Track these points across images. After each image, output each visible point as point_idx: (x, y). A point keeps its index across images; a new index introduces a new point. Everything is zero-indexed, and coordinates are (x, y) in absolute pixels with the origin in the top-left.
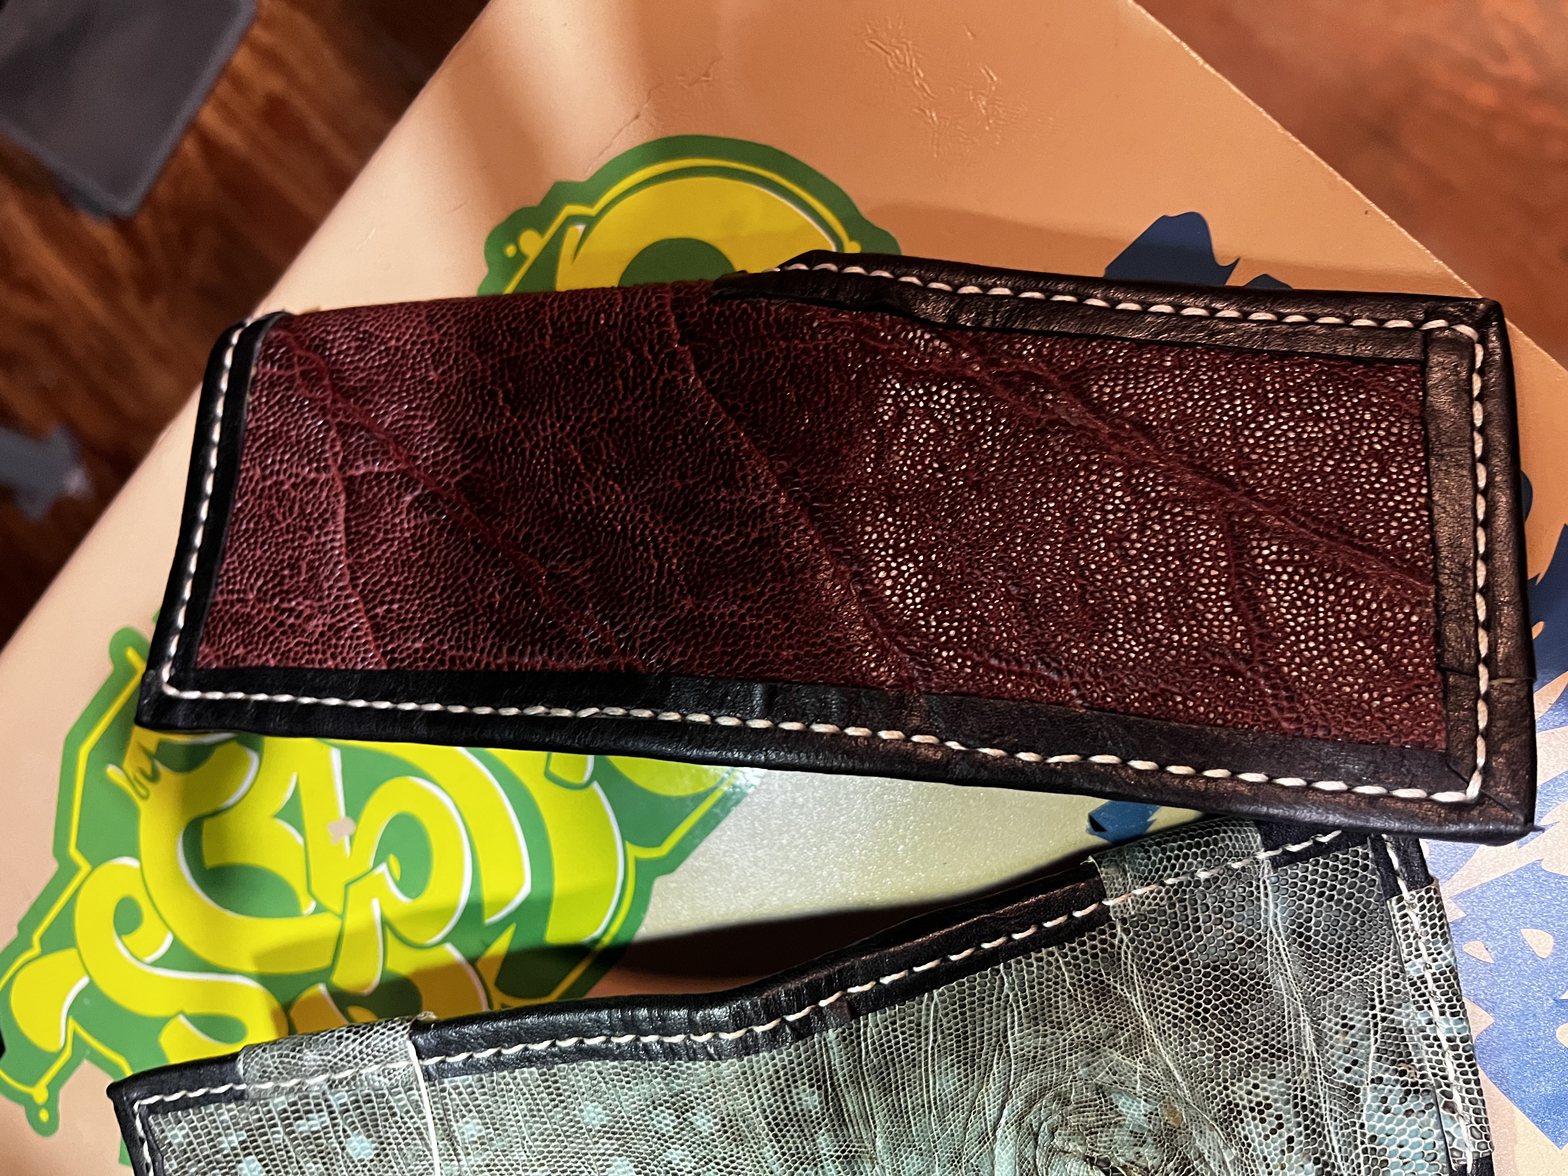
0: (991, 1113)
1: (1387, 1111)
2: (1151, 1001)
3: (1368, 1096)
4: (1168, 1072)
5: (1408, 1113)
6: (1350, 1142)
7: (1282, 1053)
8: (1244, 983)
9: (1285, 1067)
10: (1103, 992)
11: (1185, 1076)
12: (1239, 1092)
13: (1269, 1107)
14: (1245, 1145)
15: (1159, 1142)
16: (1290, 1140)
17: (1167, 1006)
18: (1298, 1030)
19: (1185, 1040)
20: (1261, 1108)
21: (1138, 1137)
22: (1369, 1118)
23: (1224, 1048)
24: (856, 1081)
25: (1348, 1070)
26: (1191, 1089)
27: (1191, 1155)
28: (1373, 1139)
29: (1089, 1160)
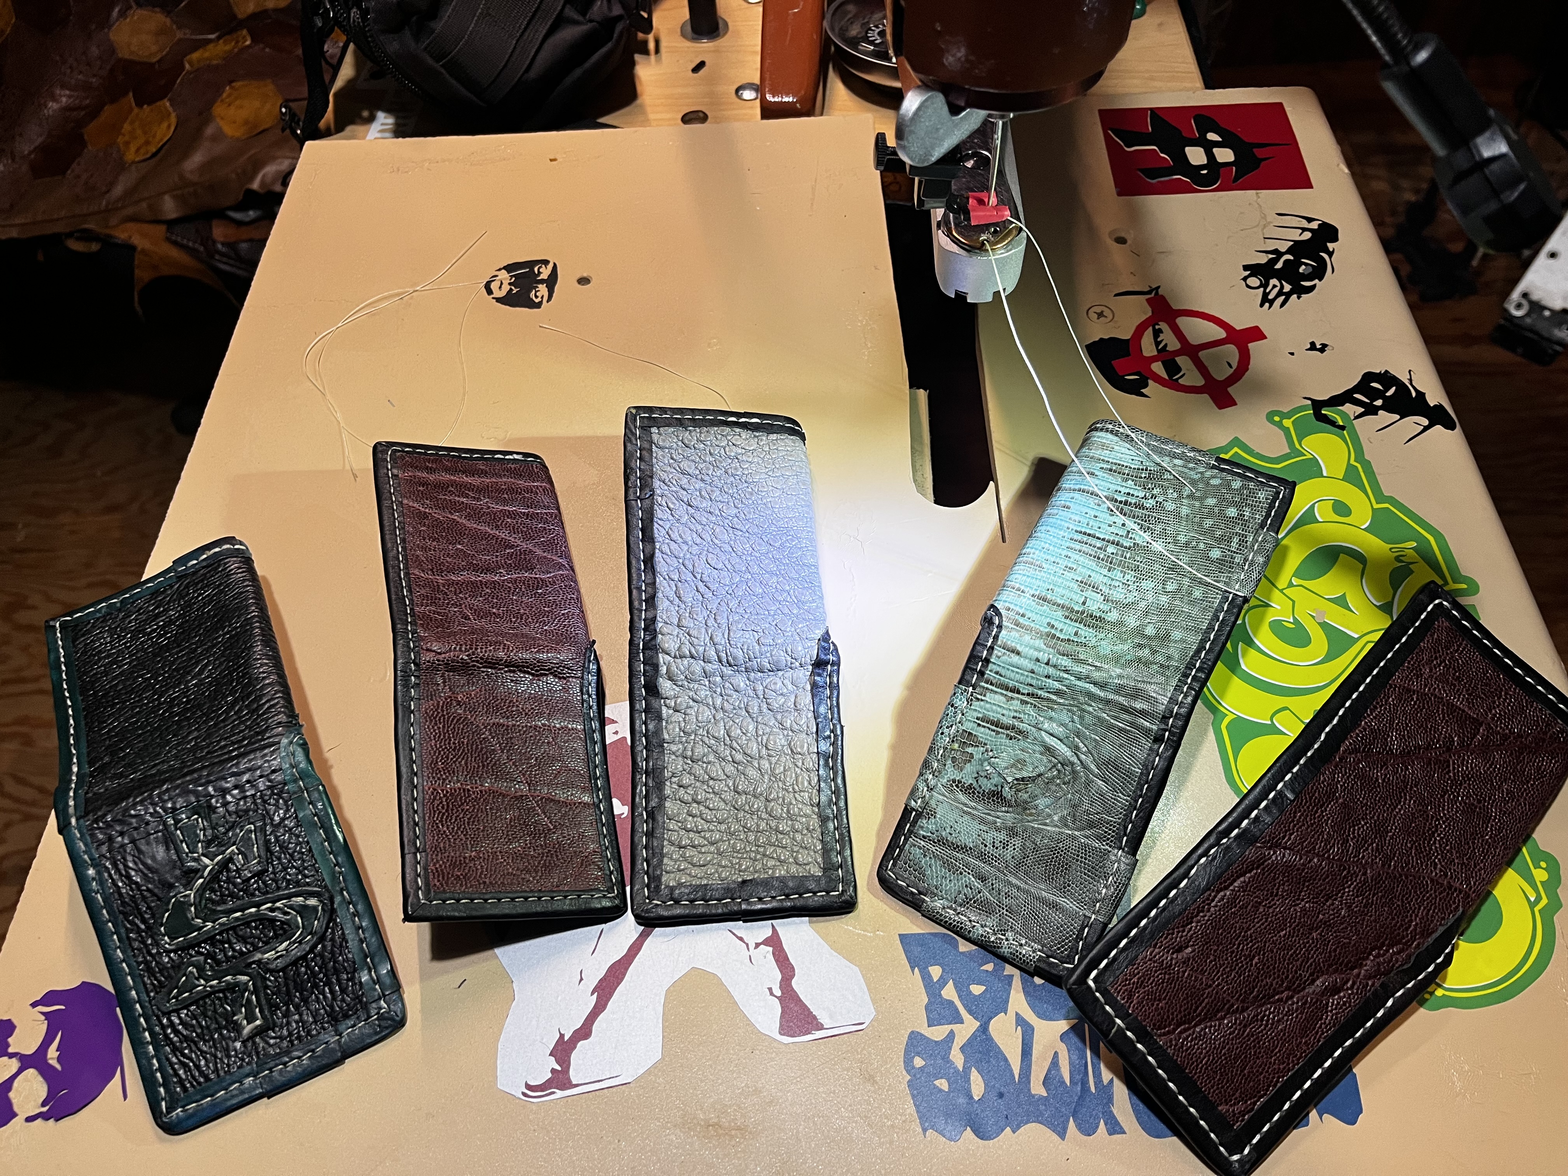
0: (1083, 757)
1: (966, 886)
2: (1074, 838)
3: (977, 884)
4: (1046, 824)
5: (960, 892)
6: (967, 865)
7: (1018, 866)
8: (1053, 874)
9: (1012, 864)
10: (1091, 825)
11: (1039, 828)
12: (1018, 842)
13: (1004, 848)
14: (998, 830)
15: (1026, 802)
16: (986, 846)
17: (1068, 842)
18: (1021, 879)
19: (1051, 838)
20: (1005, 846)
21: (1034, 797)
22: (969, 879)
23: (1035, 850)
24: (1132, 724)
25: (992, 885)
26: (1033, 827)
27: (1011, 809)
28: (961, 873)
29: (1040, 775)
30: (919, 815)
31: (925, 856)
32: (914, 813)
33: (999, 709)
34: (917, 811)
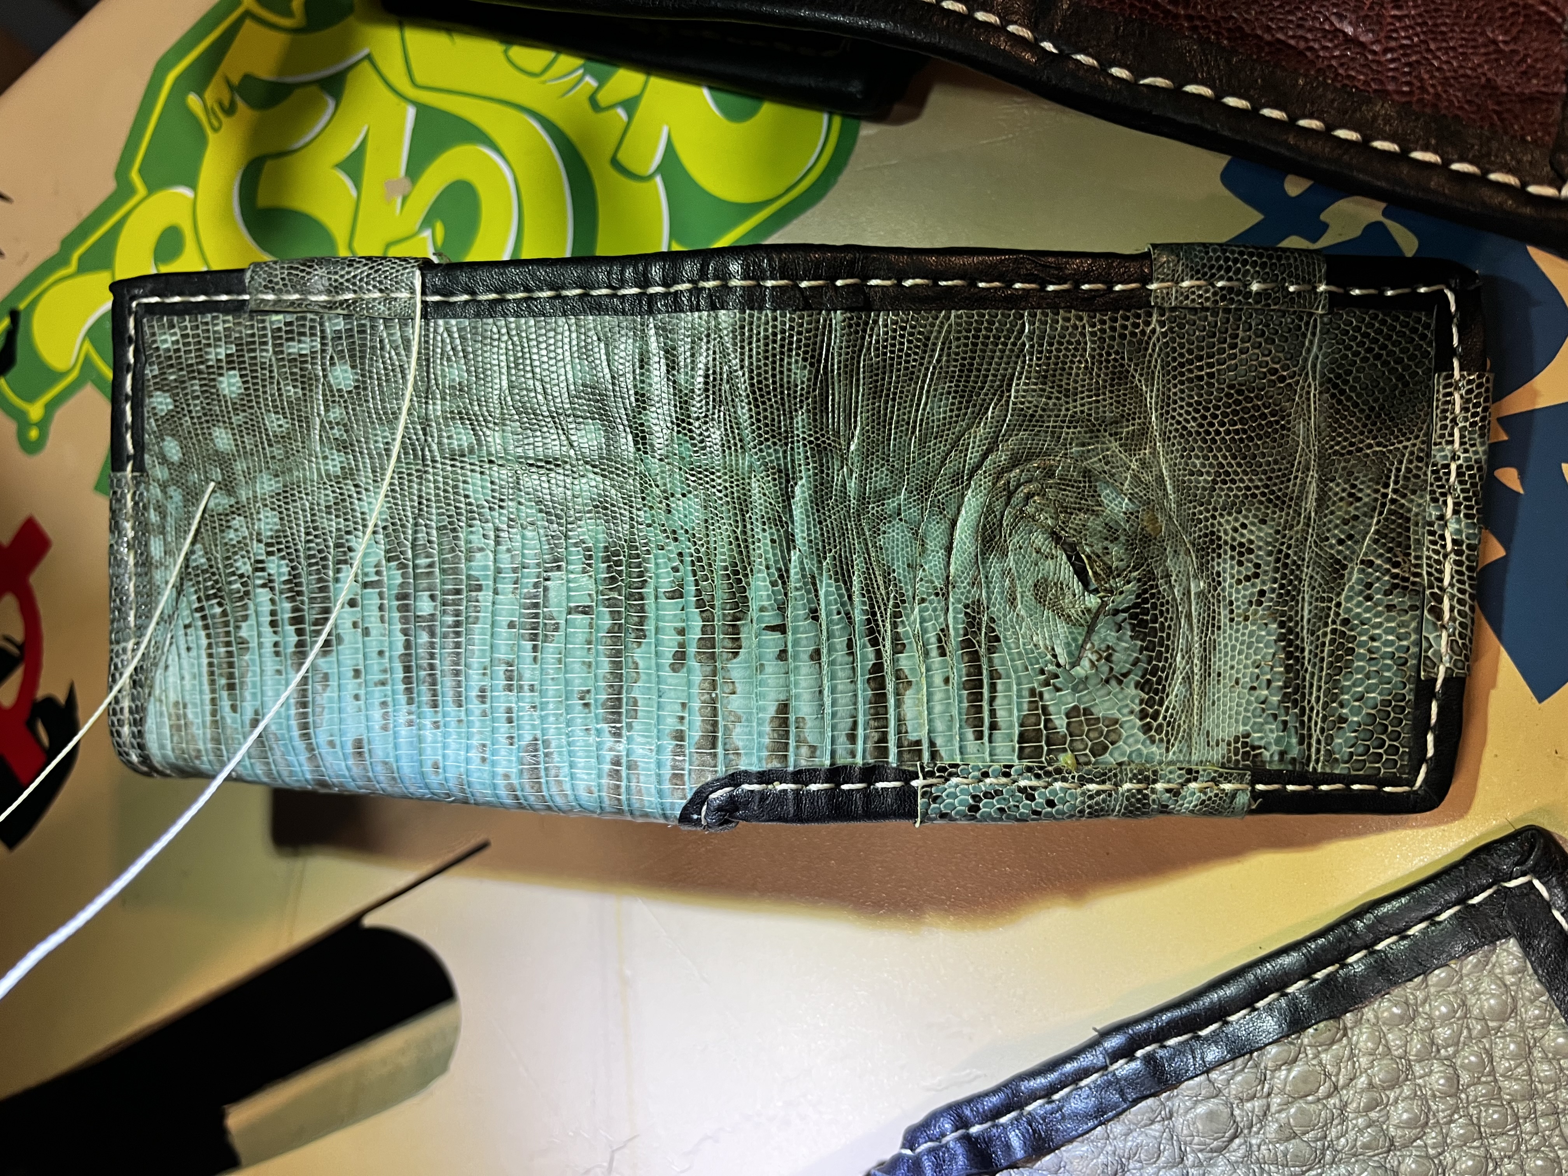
0: (973, 456)
1: (1369, 598)
2: (1165, 402)
3: (1354, 576)
4: (1160, 479)
5: (1390, 608)
6: (1321, 617)
7: (1280, 502)
8: (1263, 416)
9: (1280, 517)
10: (1120, 377)
11: (1176, 489)
12: (1226, 525)
13: (1251, 551)
14: (1215, 582)
15: (1130, 545)
16: (1262, 593)
17: (1180, 412)
18: (1304, 483)
19: (1187, 453)
20: (1243, 550)
21: (1112, 533)
22: (1349, 599)
23: (1223, 476)
24: (850, 370)
25: (1341, 542)
26: (1179, 505)
27: (1158, 572)
28: (1346, 622)
29: (1055, 537)
30: (1260, 774)
31: (1343, 719)
32: (1260, 787)
33: (938, 696)
34: (1253, 783)
